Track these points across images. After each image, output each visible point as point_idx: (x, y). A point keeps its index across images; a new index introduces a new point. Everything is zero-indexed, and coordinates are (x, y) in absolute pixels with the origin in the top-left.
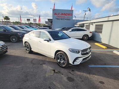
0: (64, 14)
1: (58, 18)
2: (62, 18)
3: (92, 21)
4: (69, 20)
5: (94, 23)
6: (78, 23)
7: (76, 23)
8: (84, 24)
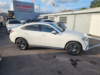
0: (26, 6)
1: (20, 10)
2: (24, 10)
3: (56, 14)
4: (31, 12)
5: (58, 15)
6: (41, 16)
7: (39, 16)
8: (47, 16)
